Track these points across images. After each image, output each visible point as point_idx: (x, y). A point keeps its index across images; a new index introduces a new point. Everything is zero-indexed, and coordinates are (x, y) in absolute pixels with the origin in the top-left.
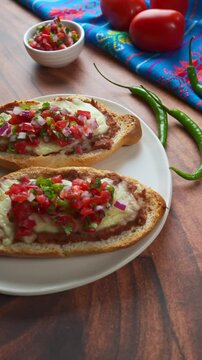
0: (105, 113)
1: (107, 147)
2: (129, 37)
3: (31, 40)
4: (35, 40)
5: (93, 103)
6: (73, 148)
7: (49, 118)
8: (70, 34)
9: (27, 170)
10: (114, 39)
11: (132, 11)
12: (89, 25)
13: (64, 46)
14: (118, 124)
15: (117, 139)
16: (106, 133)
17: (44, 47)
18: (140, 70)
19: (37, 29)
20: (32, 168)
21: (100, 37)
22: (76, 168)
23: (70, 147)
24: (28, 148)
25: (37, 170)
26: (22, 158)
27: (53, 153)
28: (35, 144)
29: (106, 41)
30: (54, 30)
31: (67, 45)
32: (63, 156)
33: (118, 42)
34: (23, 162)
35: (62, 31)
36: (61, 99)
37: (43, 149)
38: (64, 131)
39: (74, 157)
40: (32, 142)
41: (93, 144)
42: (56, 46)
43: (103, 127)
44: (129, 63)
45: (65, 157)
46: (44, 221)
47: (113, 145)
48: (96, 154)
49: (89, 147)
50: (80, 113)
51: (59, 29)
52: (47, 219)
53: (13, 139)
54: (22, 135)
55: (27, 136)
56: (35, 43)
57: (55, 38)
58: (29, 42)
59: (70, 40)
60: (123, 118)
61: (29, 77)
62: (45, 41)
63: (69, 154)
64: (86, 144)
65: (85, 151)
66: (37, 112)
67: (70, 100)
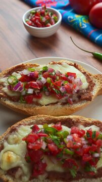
0: (84, 73)
1: (89, 99)
2: (89, 20)
3: (27, 20)
4: (31, 20)
5: (75, 66)
6: (66, 100)
7: (49, 79)
8: (53, 17)
9: (35, 117)
10: (80, 20)
11: (91, 3)
12: (63, 11)
13: (49, 24)
14: (94, 82)
15: (94, 92)
16: (88, 89)
17: (37, 25)
18: (98, 41)
19: (31, 13)
20: (39, 116)
21: (70, 19)
22: (71, 117)
23: (63, 99)
24: (34, 100)
25: (43, 117)
26: (30, 108)
27: (53, 104)
28: (39, 97)
29: (75, 21)
30: (42, 14)
31: (52, 24)
32: (59, 106)
33: (82, 23)
34: (32, 110)
35: (48, 15)
36: (54, 63)
37: (45, 100)
38: (61, 89)
39: (67, 107)
40: (37, 96)
41: (79, 97)
42: (44, 25)
43: (85, 85)
44: (90, 36)
45: (61, 106)
46: (53, 163)
47: (93, 98)
48: (83, 104)
49: (77, 99)
50: (69, 74)
51: (46, 13)
52: (55, 161)
53: (24, 93)
54: (30, 91)
55: (34, 92)
56: (30, 22)
57: (44, 19)
58: (26, 22)
59: (53, 21)
60: (96, 77)
61: (26, 43)
62: (37, 21)
63: (64, 104)
64: (75, 97)
65: (75, 102)
66: (40, 74)
67: (60, 64)
